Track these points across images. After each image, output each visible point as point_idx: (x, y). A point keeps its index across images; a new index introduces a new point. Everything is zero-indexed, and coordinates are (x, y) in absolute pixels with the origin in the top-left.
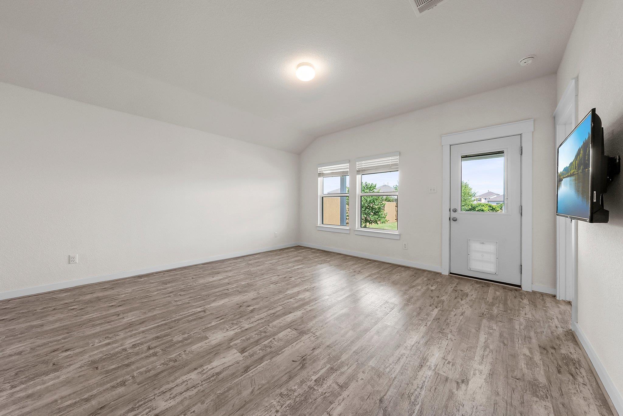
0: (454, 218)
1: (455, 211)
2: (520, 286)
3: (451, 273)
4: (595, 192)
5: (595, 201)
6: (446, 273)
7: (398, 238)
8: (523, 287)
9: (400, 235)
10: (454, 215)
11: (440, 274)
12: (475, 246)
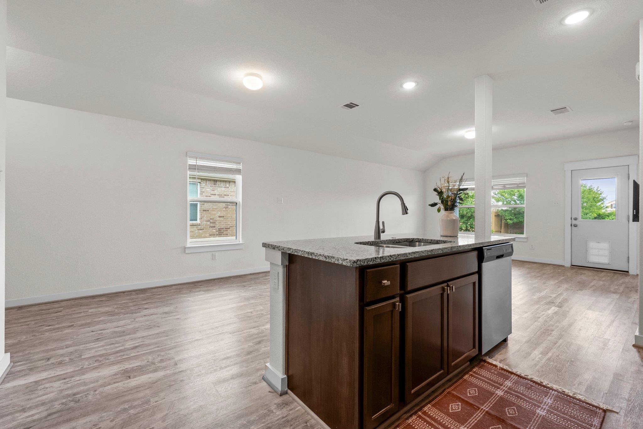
0: (575, 224)
1: (576, 219)
2: (628, 272)
3: (572, 265)
4: (635, 211)
5: (635, 214)
6: (568, 265)
7: (526, 240)
8: (629, 272)
9: (527, 238)
10: (574, 222)
11: (563, 266)
12: (592, 245)
